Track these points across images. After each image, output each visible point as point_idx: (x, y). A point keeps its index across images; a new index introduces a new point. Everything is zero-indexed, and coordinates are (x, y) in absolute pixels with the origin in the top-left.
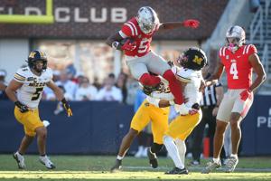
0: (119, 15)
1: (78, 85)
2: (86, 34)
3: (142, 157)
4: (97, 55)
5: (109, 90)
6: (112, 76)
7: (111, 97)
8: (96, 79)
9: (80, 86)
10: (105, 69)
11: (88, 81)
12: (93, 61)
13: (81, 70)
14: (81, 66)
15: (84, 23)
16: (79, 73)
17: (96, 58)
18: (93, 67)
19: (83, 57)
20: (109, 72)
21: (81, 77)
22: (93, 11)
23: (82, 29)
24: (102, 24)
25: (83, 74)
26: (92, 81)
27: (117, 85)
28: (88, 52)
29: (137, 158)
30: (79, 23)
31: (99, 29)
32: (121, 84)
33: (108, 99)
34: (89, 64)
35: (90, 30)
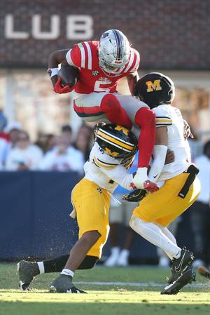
0: (80, 27)
1: (10, 145)
2: (25, 58)
3: (117, 266)
4: (43, 94)
5: (62, 153)
6: (67, 129)
7: (66, 165)
8: (40, 134)
9: (13, 147)
10: (56, 118)
11: (27, 138)
12: (36, 104)
13: (16, 119)
14: (15, 112)
15: (21, 41)
16: (11, 125)
17: (41, 100)
18: (36, 114)
19: (18, 98)
20: (62, 122)
21: (15, 130)
22: (36, 21)
23: (17, 51)
24: (51, 42)
25: (18, 125)
26: (33, 137)
27: (75, 146)
28: (27, 90)
29: (109, 268)
30: (12, 41)
31: (46, 51)
32: (82, 143)
33: (61, 168)
34: (28, 108)
35: (32, 52)
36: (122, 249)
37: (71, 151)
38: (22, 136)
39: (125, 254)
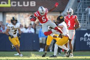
2: (22, 10)
3: (41, 52)
4: (26, 17)
5: (30, 29)
6: (31, 24)
8: (25, 26)
10: (28, 22)
11: (23, 26)
12: (24, 19)
15: (21, 7)
18: (24, 21)
19: (21, 18)
20: (30, 23)
23: (20, 9)
24: (27, 7)
26: (24, 26)
27: (32, 28)
28: (23, 16)
30: (19, 7)
31: (26, 9)
33: (30, 32)
34: (23, 20)
35: (23, 9)
36: (42, 48)
37: (32, 29)
38: (22, 26)
39: (43, 49)
